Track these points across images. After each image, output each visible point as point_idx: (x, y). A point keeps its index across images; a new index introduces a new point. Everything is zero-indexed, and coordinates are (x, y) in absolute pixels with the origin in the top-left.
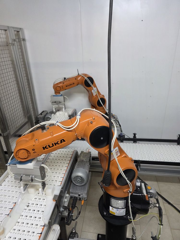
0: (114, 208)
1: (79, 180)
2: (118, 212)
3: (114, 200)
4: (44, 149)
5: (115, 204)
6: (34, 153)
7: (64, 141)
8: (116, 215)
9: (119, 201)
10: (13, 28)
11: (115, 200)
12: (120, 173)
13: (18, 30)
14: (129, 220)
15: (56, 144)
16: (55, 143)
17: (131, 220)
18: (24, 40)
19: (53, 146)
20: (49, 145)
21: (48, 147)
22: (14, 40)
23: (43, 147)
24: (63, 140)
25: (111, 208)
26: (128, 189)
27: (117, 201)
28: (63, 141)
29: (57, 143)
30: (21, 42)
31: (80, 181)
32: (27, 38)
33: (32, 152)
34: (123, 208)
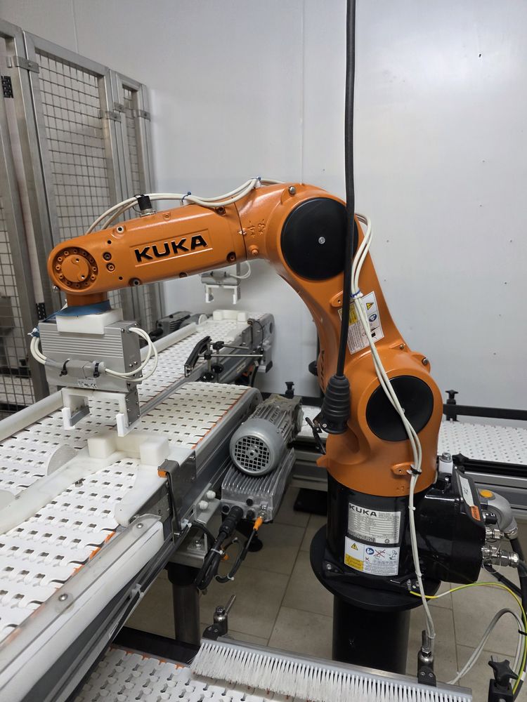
0: (359, 545)
1: (252, 454)
2: (371, 558)
3: (359, 508)
4: (139, 260)
5: (363, 526)
6: (108, 265)
7: (203, 244)
8: (364, 571)
9: (377, 512)
10: (121, 76)
11: (363, 509)
12: (381, 387)
13: (135, 87)
14: (411, 592)
15: (178, 250)
16: (173, 244)
17: (420, 593)
18: (146, 115)
19: (168, 253)
20: (155, 248)
21: (150, 253)
22: (120, 108)
23: (137, 252)
24: (200, 238)
25: (349, 542)
26: (407, 464)
27: (371, 511)
28: (198, 242)
29: (180, 246)
30: (138, 120)
31: (256, 459)
32: (155, 111)
33: (101, 262)
34: (392, 541)
